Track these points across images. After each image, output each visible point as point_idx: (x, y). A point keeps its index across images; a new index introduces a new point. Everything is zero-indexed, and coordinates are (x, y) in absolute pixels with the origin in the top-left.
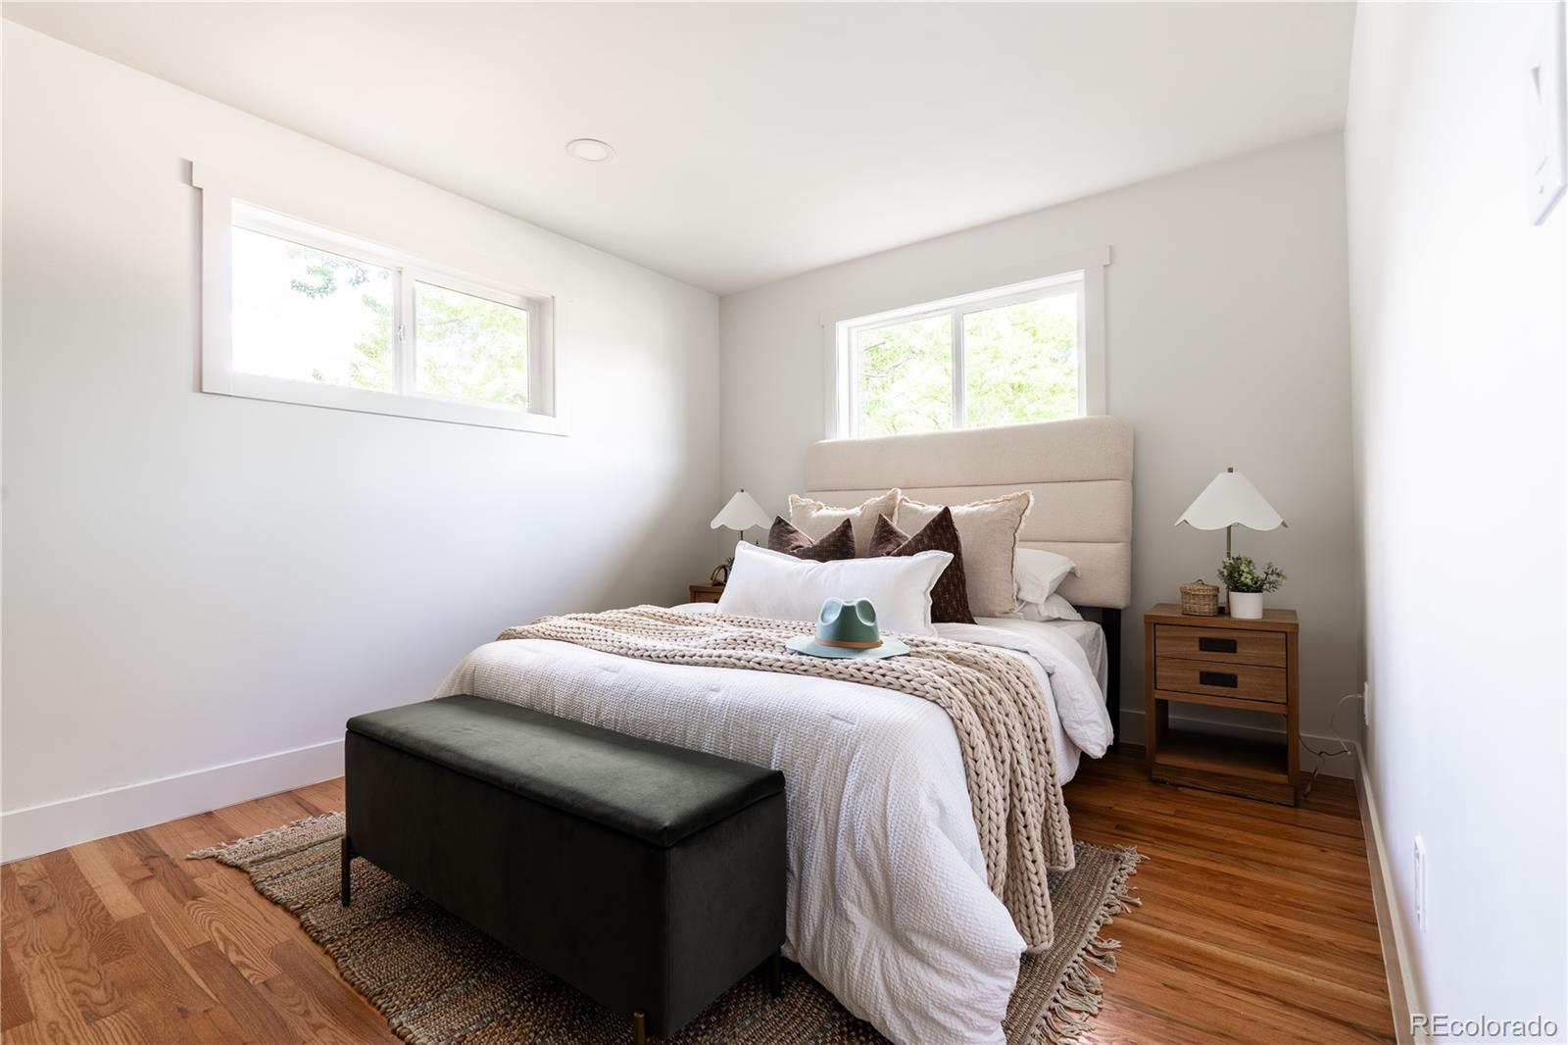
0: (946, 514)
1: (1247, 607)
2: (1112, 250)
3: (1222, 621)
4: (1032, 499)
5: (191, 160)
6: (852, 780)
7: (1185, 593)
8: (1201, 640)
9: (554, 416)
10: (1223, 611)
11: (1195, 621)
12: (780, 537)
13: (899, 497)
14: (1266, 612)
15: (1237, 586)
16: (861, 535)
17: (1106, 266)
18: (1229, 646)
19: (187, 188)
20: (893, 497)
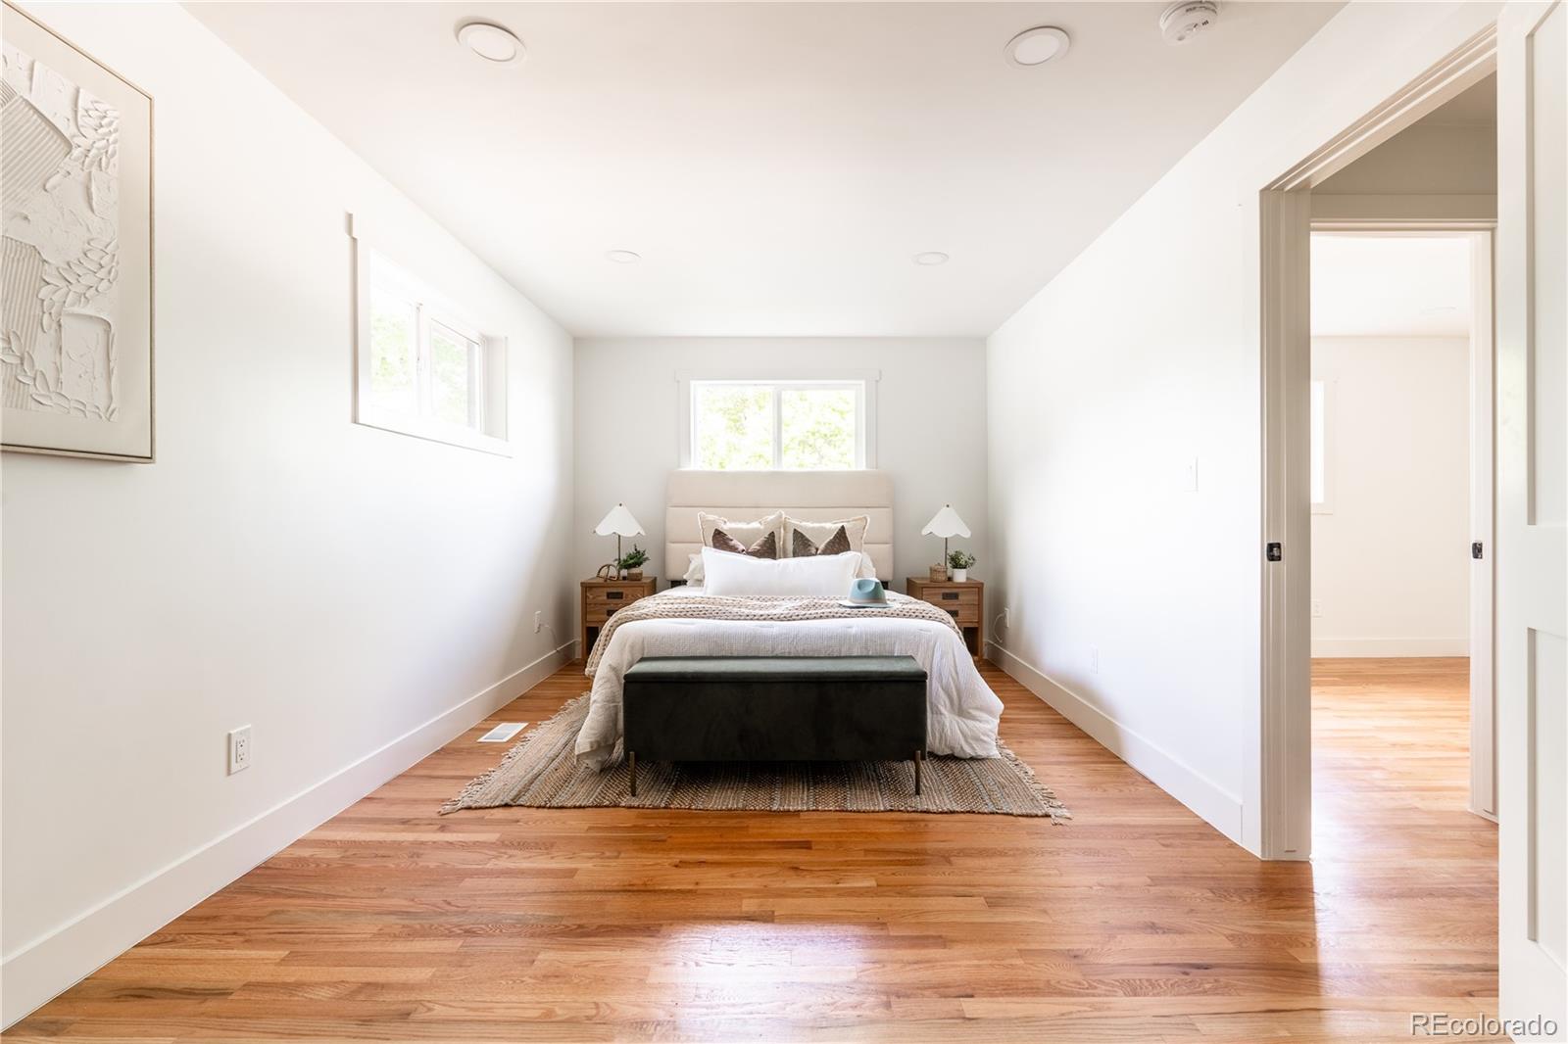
0: (843, 527)
1: (960, 576)
2: (880, 372)
3: (948, 584)
4: (869, 520)
5: (350, 212)
6: (937, 655)
7: (933, 571)
8: (943, 594)
9: (507, 440)
10: (950, 579)
11: (937, 585)
12: (721, 540)
13: (784, 516)
14: (968, 579)
15: (957, 565)
16: (785, 540)
17: (877, 381)
18: (955, 596)
19: (348, 237)
20: (780, 517)
